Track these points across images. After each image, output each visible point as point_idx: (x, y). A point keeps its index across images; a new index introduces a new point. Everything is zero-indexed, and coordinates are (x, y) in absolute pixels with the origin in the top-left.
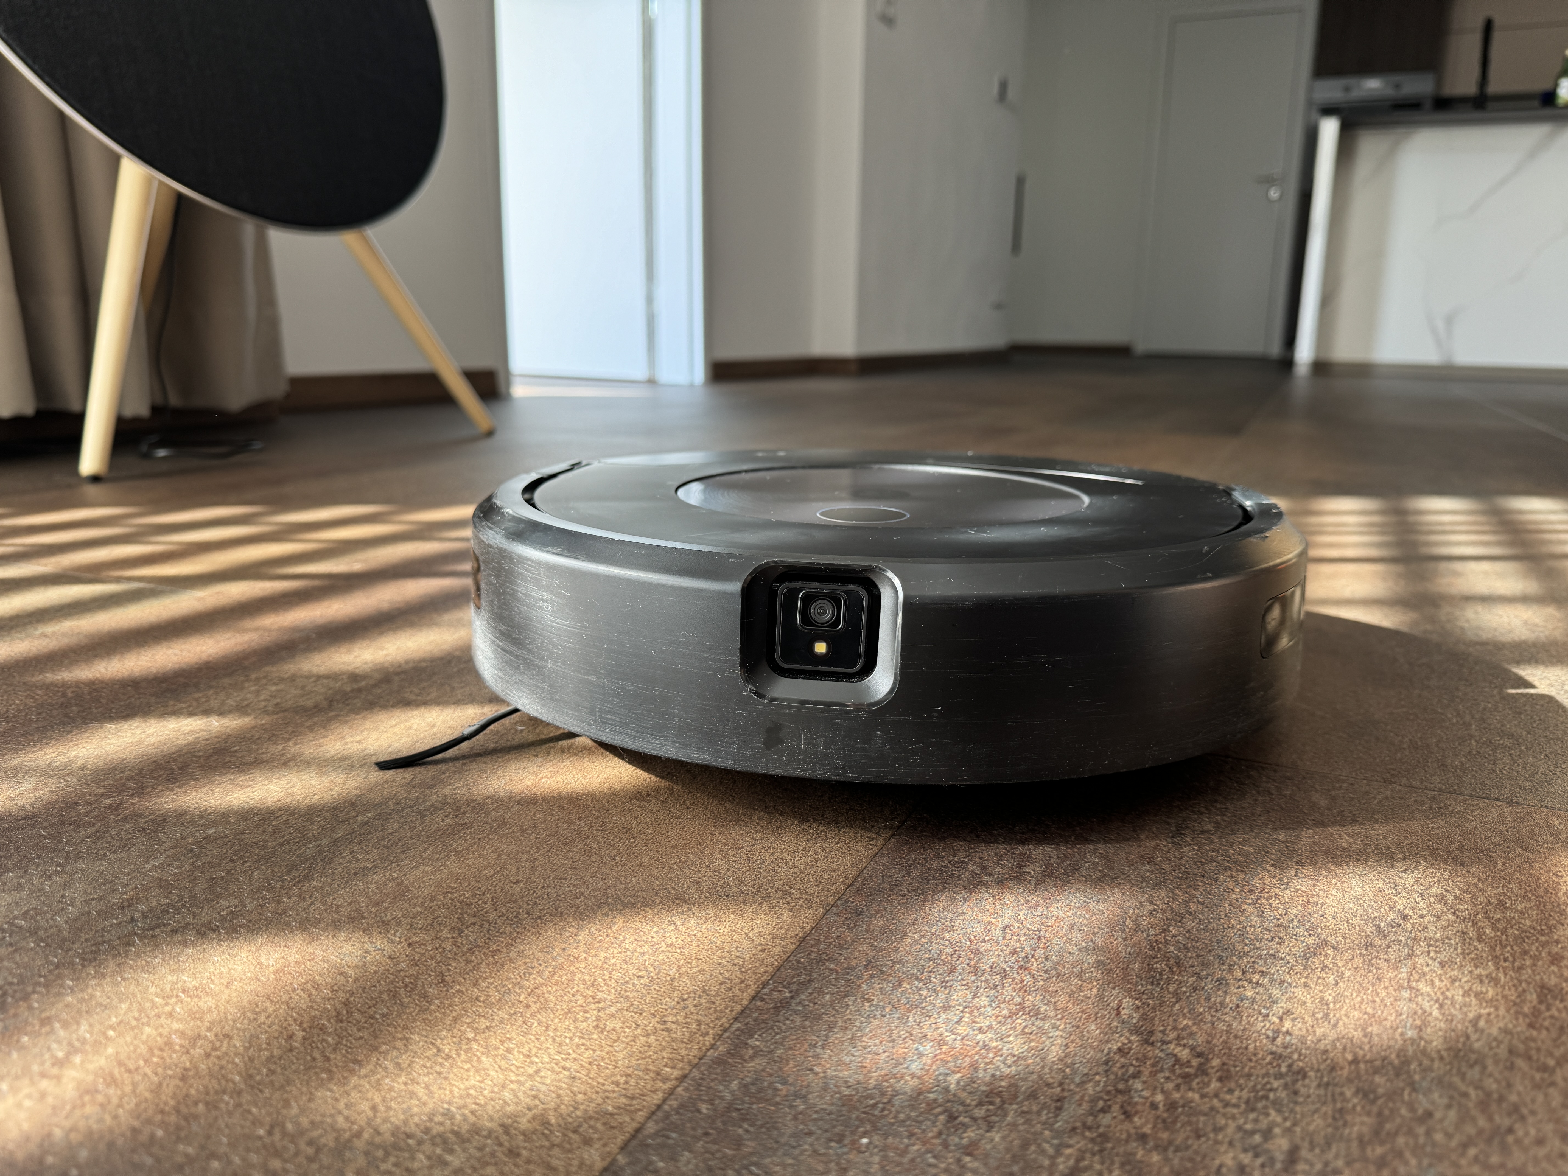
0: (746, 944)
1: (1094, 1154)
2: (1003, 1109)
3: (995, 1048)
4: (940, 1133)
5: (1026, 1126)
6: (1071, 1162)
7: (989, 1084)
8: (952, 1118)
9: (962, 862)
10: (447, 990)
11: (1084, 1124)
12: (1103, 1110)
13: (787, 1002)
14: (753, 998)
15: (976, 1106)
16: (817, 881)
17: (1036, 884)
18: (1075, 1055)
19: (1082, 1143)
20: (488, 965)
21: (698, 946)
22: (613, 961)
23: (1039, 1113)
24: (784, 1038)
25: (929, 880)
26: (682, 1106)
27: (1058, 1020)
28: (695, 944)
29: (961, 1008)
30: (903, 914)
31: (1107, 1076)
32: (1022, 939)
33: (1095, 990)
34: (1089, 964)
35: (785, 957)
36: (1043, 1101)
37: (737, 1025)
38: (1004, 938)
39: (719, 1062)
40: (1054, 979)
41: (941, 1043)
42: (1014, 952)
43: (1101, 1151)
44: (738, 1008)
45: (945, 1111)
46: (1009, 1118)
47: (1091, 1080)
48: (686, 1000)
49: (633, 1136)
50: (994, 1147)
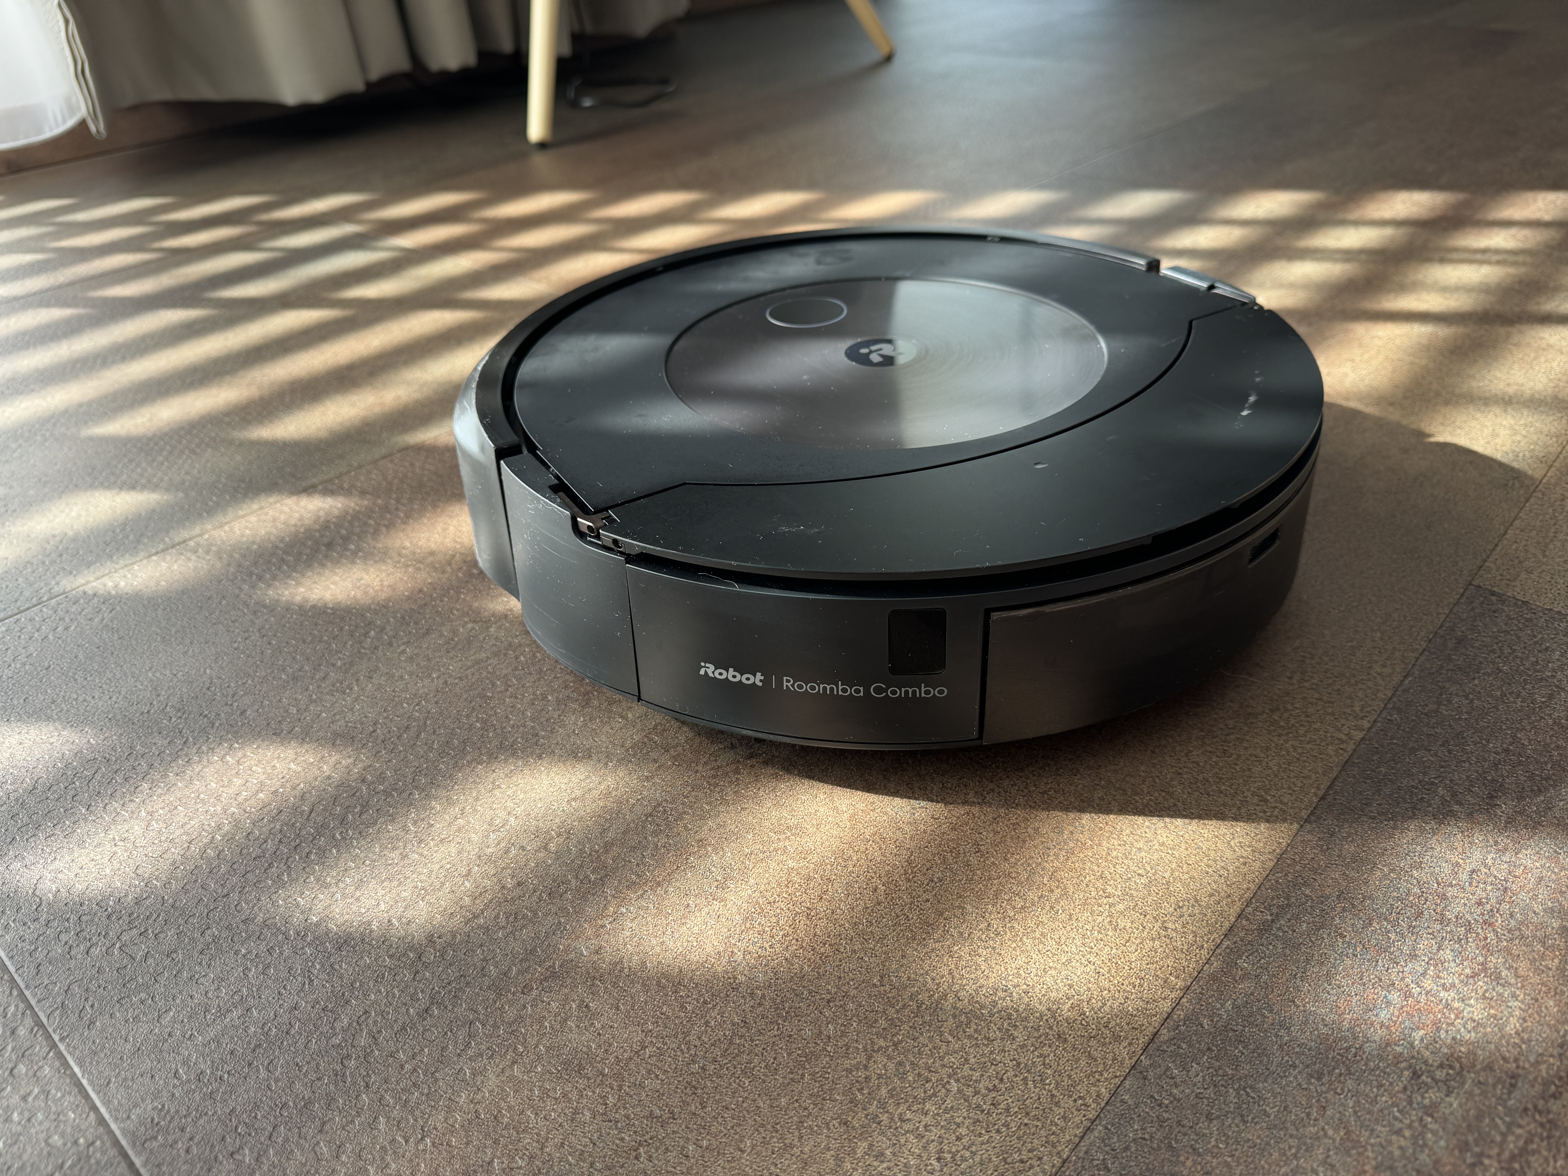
0: (1229, 854)
1: (1542, 1140)
2: (1461, 1076)
3: (1457, 1009)
4: (1405, 1089)
5: (1482, 1098)
6: (1521, 1143)
7: (1450, 1047)
8: (1416, 1075)
9: (1433, 783)
10: (984, 861)
11: (1535, 1107)
12: (1554, 1096)
13: (1269, 926)
14: (1239, 916)
15: (1438, 1068)
16: (1289, 788)
17: (1507, 822)
18: (1532, 1031)
19: (1532, 1126)
20: (1012, 838)
21: (1187, 849)
22: (1115, 853)
23: (1494, 1086)
24: (1269, 963)
25: (1398, 803)
26: (1187, 1019)
27: (1518, 988)
28: (1183, 846)
29: (1427, 960)
30: (1373, 840)
31: (1561, 1061)
32: (1489, 888)
33: (1556, 961)
34: (1553, 928)
35: (1265, 874)
36: (1499, 1075)
37: (1226, 943)
38: (1470, 884)
39: (1213, 977)
40: (1517, 941)
41: (1408, 995)
42: (1480, 903)
43: (1549, 1137)
44: (1227, 925)
45: (1410, 1067)
46: (1466, 1086)
47: (1545, 1062)
48: (1182, 907)
49: (1152, 1040)
50: (1452, 1113)
